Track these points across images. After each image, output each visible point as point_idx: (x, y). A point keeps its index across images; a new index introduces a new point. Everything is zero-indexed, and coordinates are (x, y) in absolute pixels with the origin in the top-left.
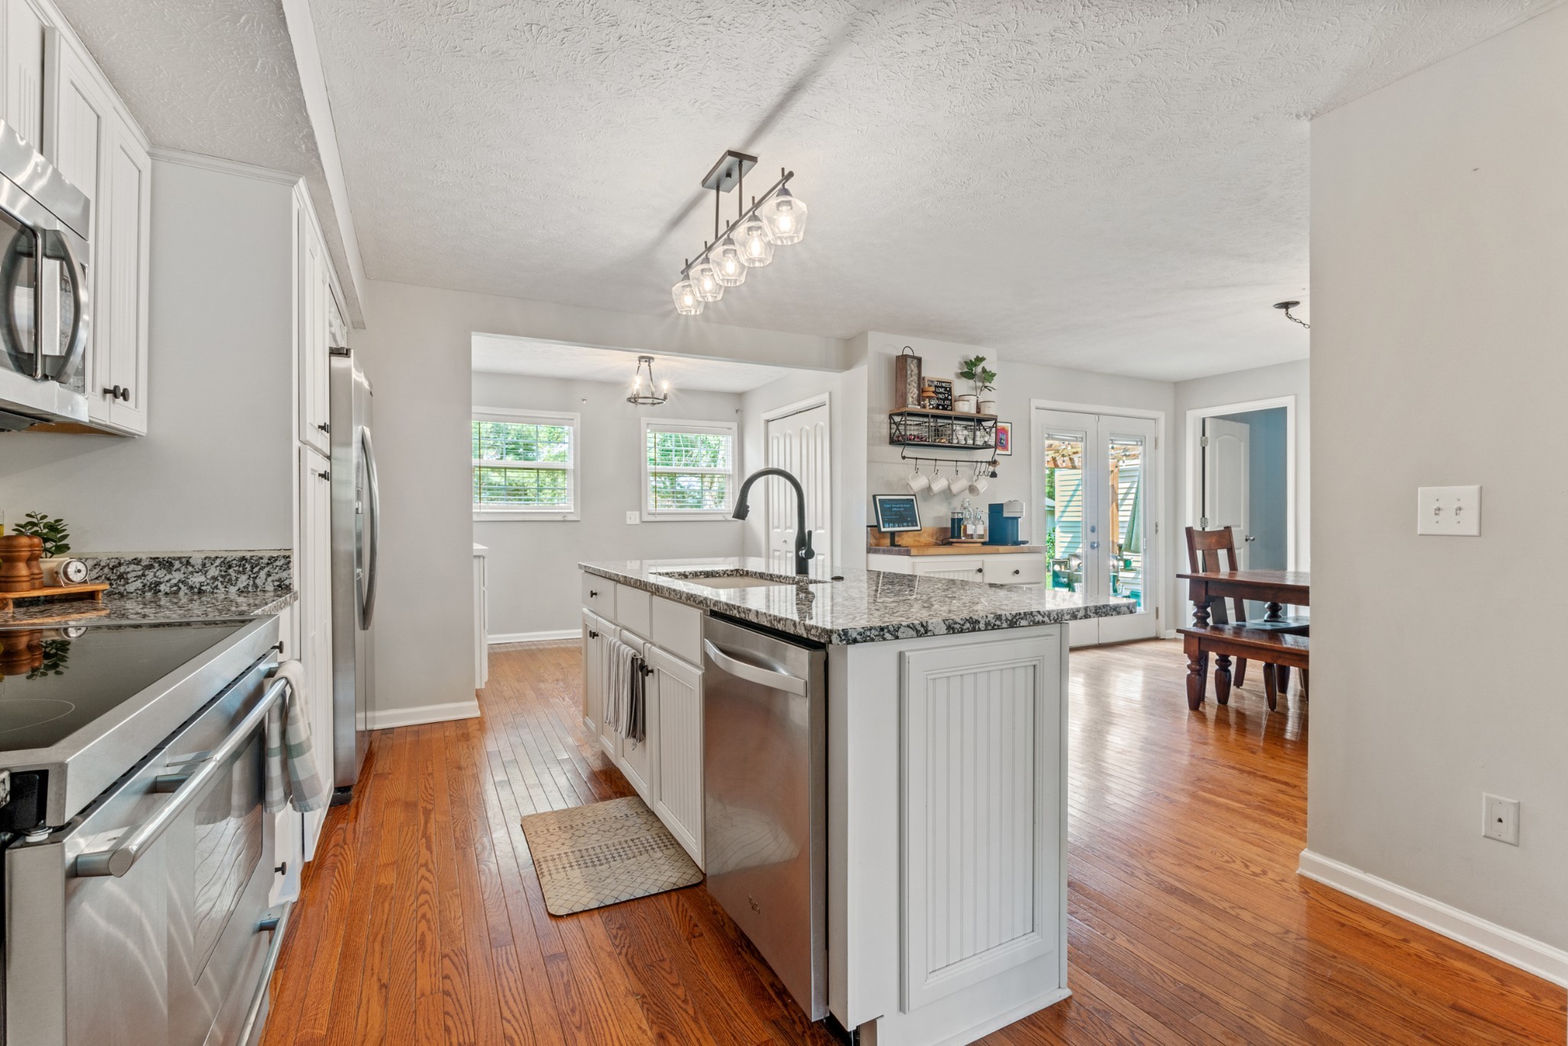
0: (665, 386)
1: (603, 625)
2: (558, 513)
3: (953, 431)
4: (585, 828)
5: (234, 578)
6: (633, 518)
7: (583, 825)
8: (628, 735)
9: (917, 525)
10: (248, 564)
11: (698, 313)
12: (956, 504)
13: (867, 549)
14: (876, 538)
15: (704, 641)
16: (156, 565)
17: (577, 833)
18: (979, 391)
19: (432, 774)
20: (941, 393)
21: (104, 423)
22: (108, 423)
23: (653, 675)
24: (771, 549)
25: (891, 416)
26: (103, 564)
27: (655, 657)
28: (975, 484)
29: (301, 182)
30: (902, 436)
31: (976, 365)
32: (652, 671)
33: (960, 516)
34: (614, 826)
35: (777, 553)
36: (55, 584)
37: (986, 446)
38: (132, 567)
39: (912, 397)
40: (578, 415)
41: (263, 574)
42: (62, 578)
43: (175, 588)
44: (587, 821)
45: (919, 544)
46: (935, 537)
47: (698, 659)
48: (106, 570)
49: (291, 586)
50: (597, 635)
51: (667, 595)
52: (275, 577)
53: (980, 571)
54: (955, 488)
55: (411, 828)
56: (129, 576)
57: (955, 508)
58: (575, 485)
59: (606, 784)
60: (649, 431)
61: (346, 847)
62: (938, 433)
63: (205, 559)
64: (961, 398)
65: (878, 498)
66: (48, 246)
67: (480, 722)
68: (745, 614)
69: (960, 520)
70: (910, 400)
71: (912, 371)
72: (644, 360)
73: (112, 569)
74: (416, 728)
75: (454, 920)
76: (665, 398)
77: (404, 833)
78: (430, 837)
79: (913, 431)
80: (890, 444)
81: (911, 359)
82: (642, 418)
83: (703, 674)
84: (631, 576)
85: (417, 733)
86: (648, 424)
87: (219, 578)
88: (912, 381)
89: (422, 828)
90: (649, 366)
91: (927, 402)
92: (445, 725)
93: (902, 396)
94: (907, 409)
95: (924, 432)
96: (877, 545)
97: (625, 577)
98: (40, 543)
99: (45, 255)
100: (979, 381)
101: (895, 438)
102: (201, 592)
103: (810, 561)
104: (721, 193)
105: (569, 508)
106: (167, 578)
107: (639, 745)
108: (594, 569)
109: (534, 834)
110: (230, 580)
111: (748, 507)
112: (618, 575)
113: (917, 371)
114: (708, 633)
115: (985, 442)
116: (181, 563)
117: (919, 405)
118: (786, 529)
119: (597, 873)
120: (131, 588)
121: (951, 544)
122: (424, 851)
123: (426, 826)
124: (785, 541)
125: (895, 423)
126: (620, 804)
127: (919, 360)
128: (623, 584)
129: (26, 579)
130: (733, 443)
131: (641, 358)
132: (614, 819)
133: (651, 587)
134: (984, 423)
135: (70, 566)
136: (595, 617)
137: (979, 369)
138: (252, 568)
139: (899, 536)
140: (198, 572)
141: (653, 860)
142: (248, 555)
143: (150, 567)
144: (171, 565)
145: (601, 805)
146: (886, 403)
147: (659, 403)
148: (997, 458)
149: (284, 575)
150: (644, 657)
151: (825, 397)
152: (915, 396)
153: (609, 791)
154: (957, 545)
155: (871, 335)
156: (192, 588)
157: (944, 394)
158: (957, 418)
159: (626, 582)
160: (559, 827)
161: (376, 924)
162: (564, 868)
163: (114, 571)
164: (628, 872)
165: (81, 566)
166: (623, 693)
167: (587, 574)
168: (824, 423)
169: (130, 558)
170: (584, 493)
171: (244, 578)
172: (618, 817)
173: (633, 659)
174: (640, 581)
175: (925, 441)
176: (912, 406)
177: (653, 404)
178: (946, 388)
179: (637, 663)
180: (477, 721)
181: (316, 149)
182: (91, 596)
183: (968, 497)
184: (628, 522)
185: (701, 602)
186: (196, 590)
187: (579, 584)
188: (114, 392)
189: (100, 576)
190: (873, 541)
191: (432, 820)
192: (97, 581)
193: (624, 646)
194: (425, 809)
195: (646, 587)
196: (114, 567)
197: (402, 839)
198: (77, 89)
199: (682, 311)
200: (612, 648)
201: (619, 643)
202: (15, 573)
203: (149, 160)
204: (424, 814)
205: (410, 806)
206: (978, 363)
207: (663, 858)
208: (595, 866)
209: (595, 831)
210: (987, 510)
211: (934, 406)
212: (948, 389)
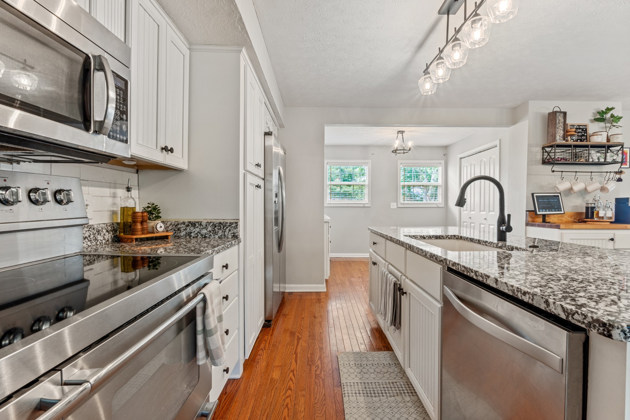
0: (410, 144)
1: (379, 259)
2: (361, 203)
3: (589, 154)
4: (368, 368)
5: (217, 232)
6: (393, 206)
7: (367, 365)
8: (391, 324)
9: (561, 211)
10: (222, 225)
11: (433, 93)
12: (589, 199)
13: (526, 224)
14: (532, 218)
15: (443, 287)
16: (190, 225)
17: (363, 370)
18: (608, 129)
19: (303, 318)
20: (579, 132)
21: (163, 163)
22: (165, 163)
23: (406, 295)
24: (462, 221)
25: (543, 148)
26: (173, 224)
27: (407, 285)
28: (605, 186)
29: (244, 50)
30: (552, 159)
31: (606, 113)
32: (406, 293)
33: (593, 205)
34: (383, 370)
35: (465, 224)
36: (153, 233)
37: (614, 162)
38: (182, 225)
39: (559, 136)
40: (370, 161)
41: (227, 230)
42: (155, 230)
43: (196, 235)
44: (369, 363)
45: (562, 222)
46: (573, 218)
47: (438, 296)
48: (174, 226)
49: (238, 236)
50: (376, 264)
51: (416, 251)
52: (232, 232)
53: (612, 240)
54: (589, 189)
55: (291, 346)
56: (181, 229)
57: (588, 201)
58: (369, 191)
59: (379, 340)
60: (401, 166)
61: (264, 351)
62: (576, 156)
63: (207, 222)
64: (594, 134)
65: (535, 195)
66: (97, 64)
67: (327, 294)
68: (483, 278)
69: (593, 208)
70: (558, 138)
71: (560, 120)
72: (400, 133)
73: (176, 226)
74: (301, 294)
75: (300, 413)
76: (410, 150)
77: (288, 349)
78: (297, 354)
79: (558, 156)
80: (542, 164)
81: (559, 114)
82: (398, 161)
83: (442, 307)
84: (394, 237)
85: (301, 296)
86: (401, 163)
87: (212, 231)
88: (559, 126)
89: (295, 348)
90: (402, 135)
91: (569, 138)
92: (312, 293)
93: (552, 136)
94: (556, 143)
95: (567, 156)
96: (533, 222)
97: (391, 237)
98: (147, 215)
99: (95, 69)
100: (608, 123)
101: (546, 161)
102: (205, 237)
103: (507, 233)
104: (450, 15)
105: (366, 201)
106: (194, 231)
107: (397, 331)
108: (375, 231)
109: (342, 365)
110: (216, 232)
111: (465, 199)
112: (387, 236)
113: (563, 120)
114: (445, 282)
115: (614, 160)
116: (198, 224)
117: (564, 140)
118: (471, 212)
119: (373, 403)
120: (182, 234)
121: (585, 222)
122: (294, 362)
123: (297, 348)
124: (470, 218)
125: (546, 152)
126: (386, 356)
127: (565, 114)
128: (390, 240)
129: (139, 230)
130: (442, 170)
131: (399, 132)
132: (383, 365)
133: (406, 245)
134: (611, 149)
135: (158, 224)
136: (375, 255)
137: (608, 116)
138: (224, 227)
139: (548, 217)
140: (204, 229)
141: (404, 402)
142: (222, 221)
143: (188, 226)
144: (195, 225)
145: (376, 353)
146: (540, 140)
147: (407, 152)
148: (622, 170)
149: (235, 231)
150: (401, 283)
151: (497, 142)
152: (561, 135)
153: (381, 345)
154: (591, 223)
155: (531, 102)
156: (202, 235)
157: (582, 133)
158: (593, 146)
159: (391, 240)
160: (355, 364)
161: (266, 403)
162: (356, 393)
163: (176, 227)
164: (390, 407)
165: (162, 225)
166: (389, 301)
167: (372, 233)
168: (496, 157)
169: (181, 222)
170: (372, 196)
171: (220, 231)
172: (385, 364)
173: (395, 283)
174: (399, 241)
175: (568, 161)
176: (559, 140)
177: (404, 153)
178: (582, 129)
179: (397, 286)
180: (324, 294)
181: (245, 28)
182: (166, 237)
183: (599, 194)
184: (391, 208)
185: (442, 261)
186: (204, 236)
187: (368, 238)
188: (165, 149)
189: (172, 229)
190: (530, 219)
191: (300, 344)
192: (171, 231)
193: (390, 275)
194: (298, 337)
195: (403, 245)
196: (177, 225)
197: (286, 353)
198: (145, 10)
199: (423, 93)
200: (383, 274)
201: (387, 272)
202: (135, 227)
203: (188, 51)
204: (297, 340)
205: (292, 334)
206: (608, 112)
207: (410, 402)
208: (372, 396)
209: (373, 371)
210: (614, 202)
211: (574, 140)
212: (584, 129)
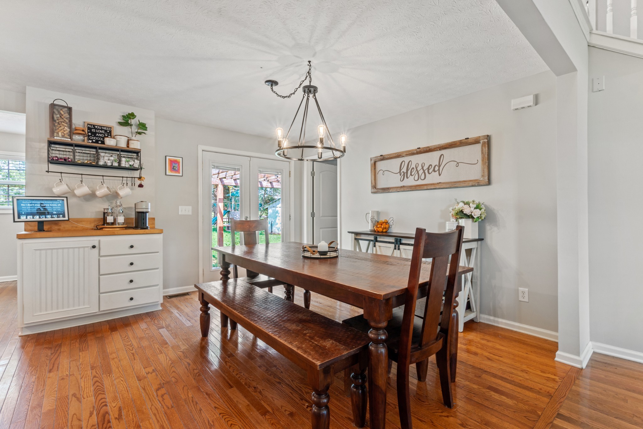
9: (64, 217)
20: (101, 134)
25: (48, 144)
30: (58, 158)
53: (94, 247)
54: (99, 193)
64: (116, 137)
65: (16, 198)
71: (61, 115)
79: (56, 154)
80: (49, 163)
81: (63, 108)
100: (134, 129)
101: (53, 159)
113: (68, 116)
115: (131, 165)
117: (71, 138)
121: (102, 229)
125: (52, 149)
127: (70, 109)
137: (135, 121)
157: (104, 134)
176: (61, 137)
178: (106, 131)
206: (133, 117)
211: (94, 141)
212: (108, 131)
